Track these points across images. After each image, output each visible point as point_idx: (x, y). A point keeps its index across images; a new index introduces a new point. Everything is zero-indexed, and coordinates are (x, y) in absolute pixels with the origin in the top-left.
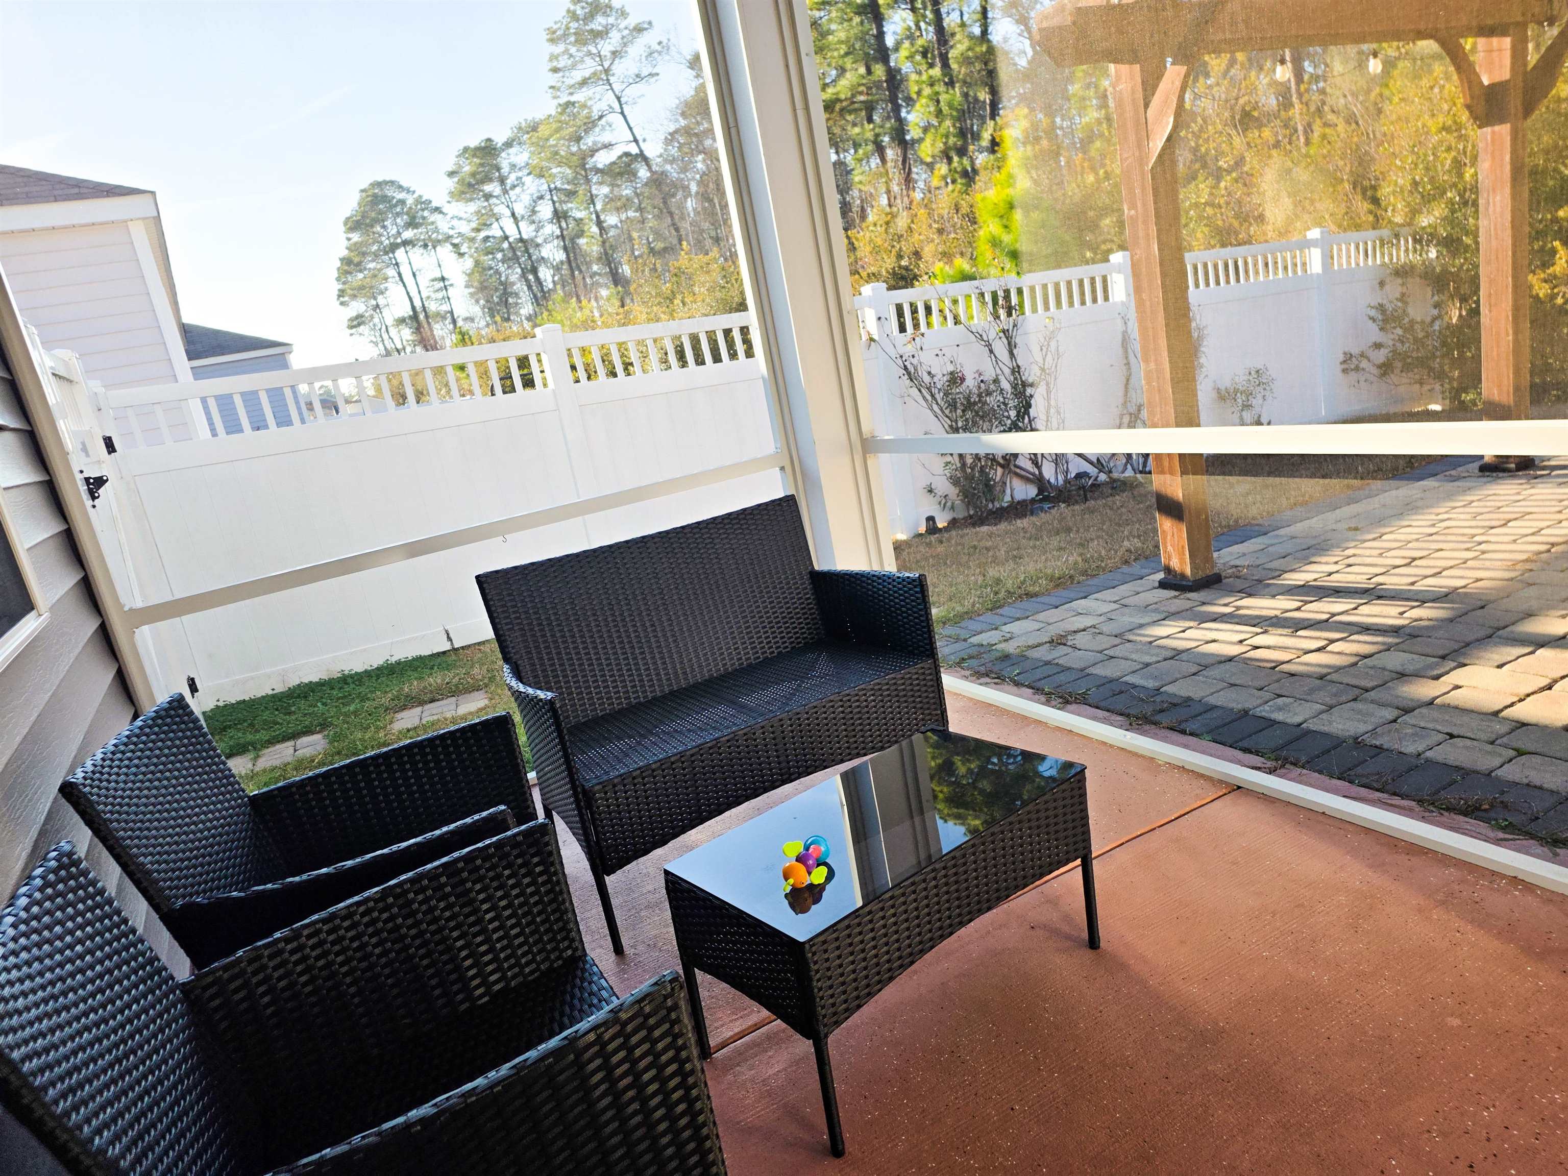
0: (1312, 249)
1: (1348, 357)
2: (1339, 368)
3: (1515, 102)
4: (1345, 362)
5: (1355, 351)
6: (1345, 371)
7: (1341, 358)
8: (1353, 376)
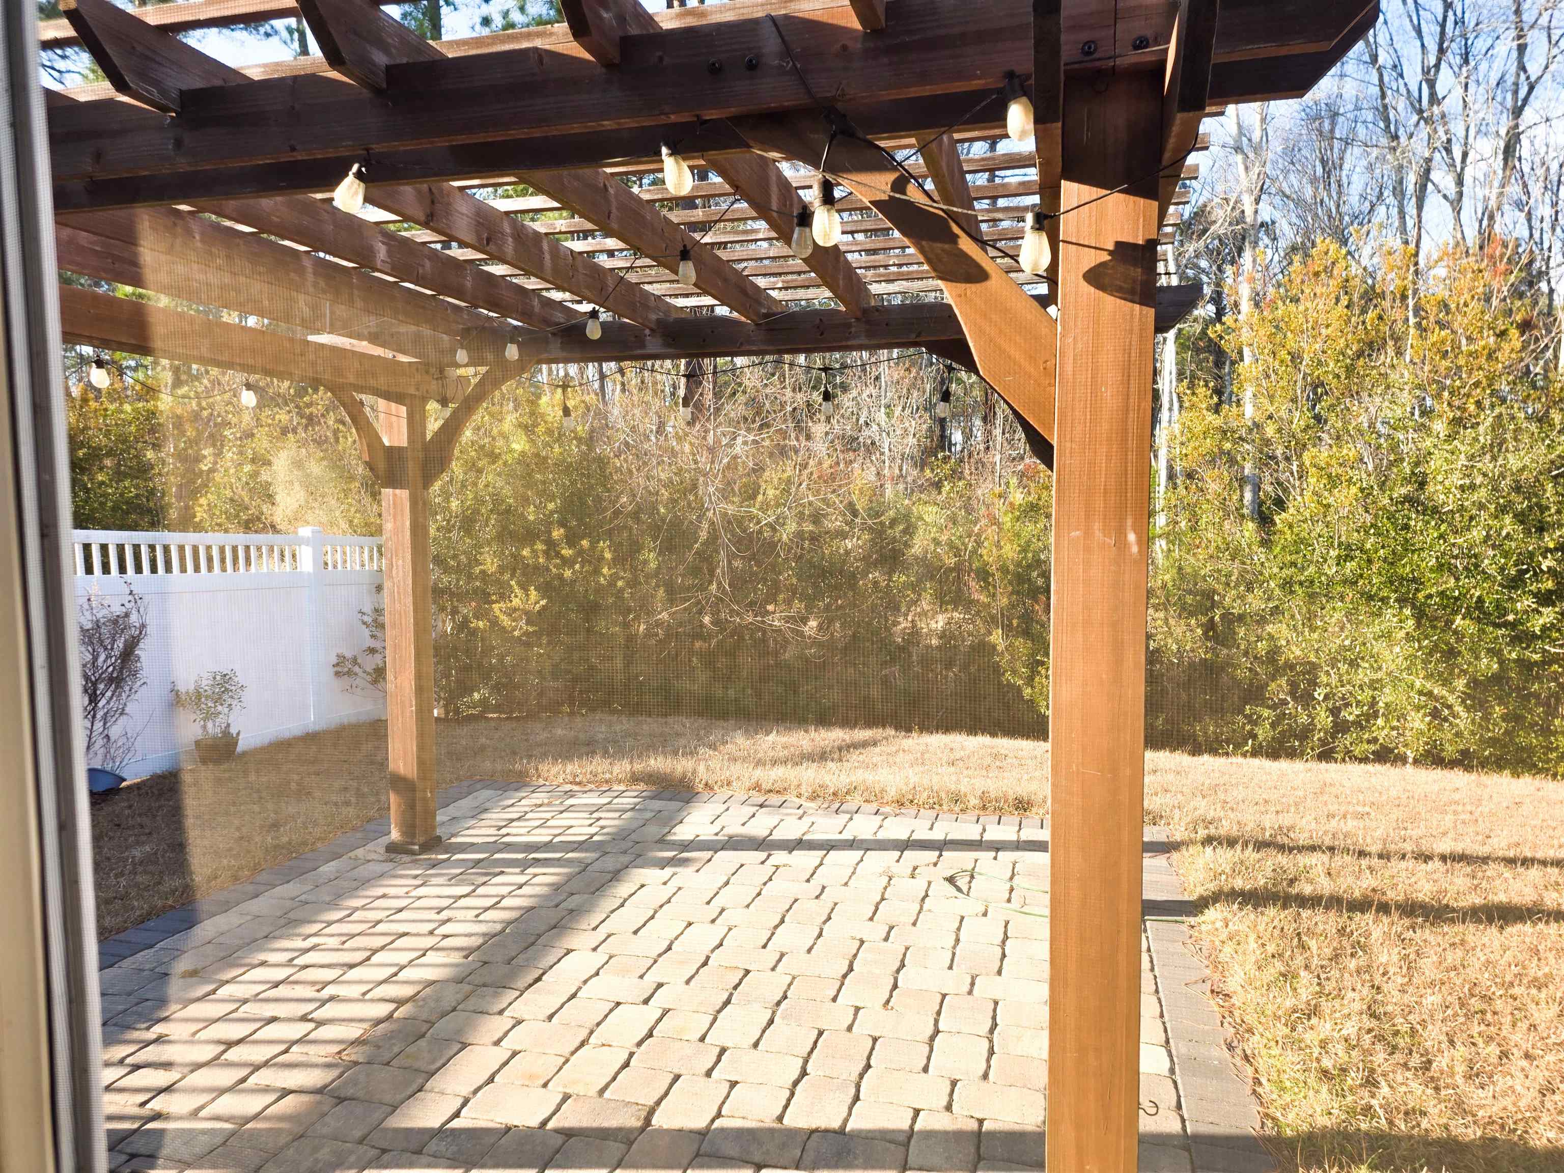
0: (303, 547)
1: (341, 660)
2: (332, 670)
3: (412, 469)
4: (337, 665)
5: (348, 655)
6: (337, 674)
7: (334, 660)
8: (346, 680)
